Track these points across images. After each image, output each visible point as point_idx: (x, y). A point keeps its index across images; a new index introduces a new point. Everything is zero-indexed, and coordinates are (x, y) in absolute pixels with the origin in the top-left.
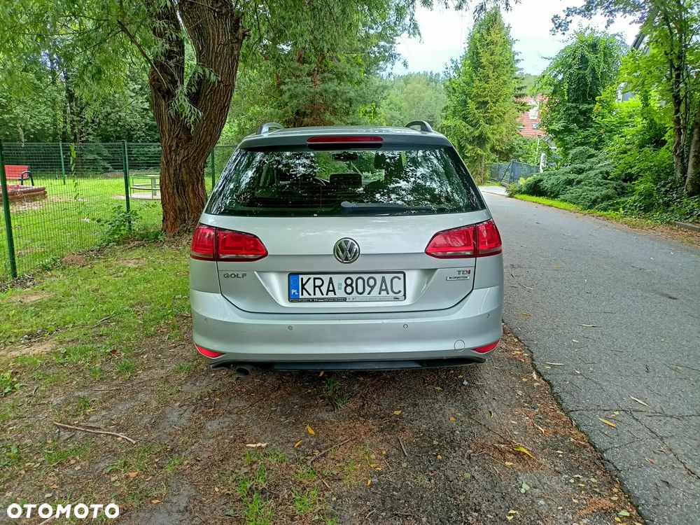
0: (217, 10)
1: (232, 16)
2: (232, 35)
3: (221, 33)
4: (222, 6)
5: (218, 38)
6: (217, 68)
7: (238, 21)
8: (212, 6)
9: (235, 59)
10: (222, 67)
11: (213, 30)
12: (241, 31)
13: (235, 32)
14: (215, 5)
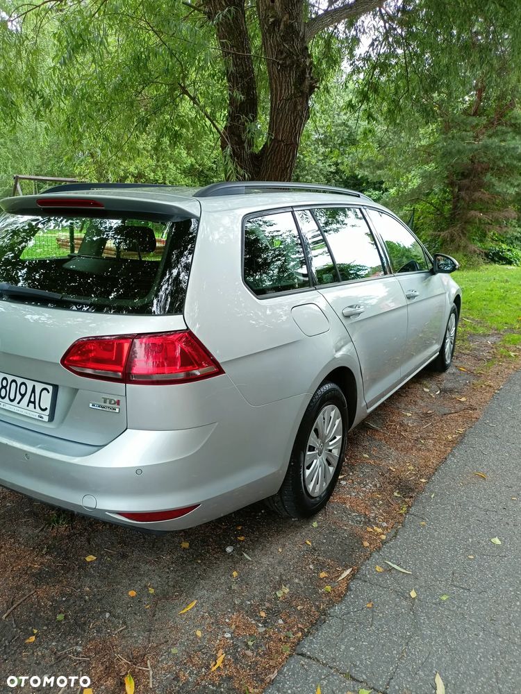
0: (280, 62)
1: (298, 66)
2: (296, 88)
3: (284, 87)
4: (286, 57)
5: (281, 93)
6: (277, 126)
7: (304, 72)
8: (276, 58)
9: (298, 114)
10: (283, 125)
11: (276, 85)
12: (307, 83)
13: (300, 85)
14: (279, 56)
